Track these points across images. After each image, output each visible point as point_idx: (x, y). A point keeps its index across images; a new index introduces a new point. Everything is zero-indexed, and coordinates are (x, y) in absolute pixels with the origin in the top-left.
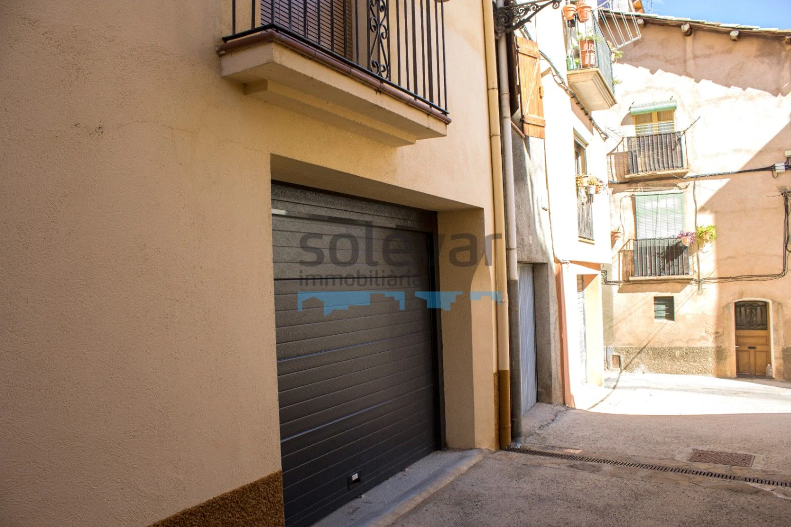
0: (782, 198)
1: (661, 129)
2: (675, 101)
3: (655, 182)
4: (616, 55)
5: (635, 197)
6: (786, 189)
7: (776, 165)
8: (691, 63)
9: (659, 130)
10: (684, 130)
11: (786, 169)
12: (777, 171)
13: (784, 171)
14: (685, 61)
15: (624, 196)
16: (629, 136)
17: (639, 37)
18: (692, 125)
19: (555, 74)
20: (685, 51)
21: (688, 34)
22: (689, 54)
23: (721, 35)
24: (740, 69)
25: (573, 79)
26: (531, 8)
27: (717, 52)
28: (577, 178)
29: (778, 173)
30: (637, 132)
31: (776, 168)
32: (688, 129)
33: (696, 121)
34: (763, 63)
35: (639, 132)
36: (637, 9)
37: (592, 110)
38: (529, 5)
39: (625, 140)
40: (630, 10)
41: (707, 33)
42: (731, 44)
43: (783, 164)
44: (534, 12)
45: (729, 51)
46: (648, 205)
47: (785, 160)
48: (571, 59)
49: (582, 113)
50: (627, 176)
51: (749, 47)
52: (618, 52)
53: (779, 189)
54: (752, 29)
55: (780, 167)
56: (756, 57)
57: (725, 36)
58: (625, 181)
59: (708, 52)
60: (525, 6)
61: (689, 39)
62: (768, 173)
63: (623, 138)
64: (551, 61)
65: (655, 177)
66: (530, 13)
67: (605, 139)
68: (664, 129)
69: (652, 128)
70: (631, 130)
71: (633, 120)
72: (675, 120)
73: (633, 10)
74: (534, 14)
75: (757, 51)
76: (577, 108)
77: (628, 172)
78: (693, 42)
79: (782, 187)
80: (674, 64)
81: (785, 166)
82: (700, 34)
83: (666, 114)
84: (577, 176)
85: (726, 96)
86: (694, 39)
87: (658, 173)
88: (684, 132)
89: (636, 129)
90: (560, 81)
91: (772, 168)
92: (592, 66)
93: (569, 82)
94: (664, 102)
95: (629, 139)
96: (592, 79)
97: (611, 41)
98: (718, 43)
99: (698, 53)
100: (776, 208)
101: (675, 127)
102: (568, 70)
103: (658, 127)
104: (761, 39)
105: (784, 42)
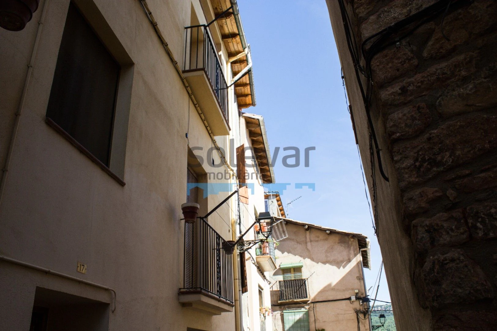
0: (355, 314)
1: (296, 277)
2: (302, 263)
3: (293, 305)
4: (276, 244)
5: (283, 314)
6: (357, 310)
7: (352, 297)
8: (309, 244)
9: (294, 278)
10: (307, 278)
11: (356, 299)
12: (352, 300)
13: (355, 300)
14: (306, 243)
15: (278, 313)
16: (280, 280)
17: (287, 236)
18: (311, 276)
19: (252, 260)
20: (306, 237)
21: (307, 230)
22: (308, 240)
23: (322, 231)
24: (332, 248)
25: (259, 260)
26: (252, 243)
27: (321, 240)
28: (260, 309)
29: (352, 301)
30: (283, 278)
31: (352, 299)
32: (309, 277)
33: (313, 274)
34: (342, 246)
35: (284, 278)
36: (282, 215)
37: (265, 272)
38: (251, 241)
39: (278, 282)
40: (279, 216)
41: (316, 230)
42: (327, 236)
43: (354, 297)
44: (253, 244)
45: (326, 239)
46: (290, 318)
47: (355, 295)
48: (257, 250)
49: (261, 274)
50: (279, 302)
51: (335, 238)
52: (277, 243)
53: (354, 309)
54: (336, 230)
55: (353, 298)
56: (339, 243)
57: (324, 232)
58: (278, 304)
59: (317, 239)
60: (249, 242)
61: (308, 232)
62: (348, 301)
63: (277, 281)
64: (251, 254)
65: (294, 303)
66: (251, 245)
67: (269, 284)
68: (297, 277)
69: (291, 276)
70: (280, 278)
71: (281, 272)
72: (302, 273)
73: (280, 215)
74: (253, 246)
75: (339, 240)
76: (260, 272)
77: (280, 300)
78: (310, 234)
79: (355, 308)
80: (301, 244)
81: (356, 298)
82: (313, 230)
83: (298, 269)
84: (260, 308)
85: (326, 262)
86: (310, 232)
87: (295, 300)
88: (307, 279)
89: (283, 277)
90: (254, 262)
91: (349, 299)
92: (267, 254)
93: (257, 261)
94: (297, 263)
95: (280, 282)
96: (268, 260)
97: (274, 238)
98: (321, 236)
99: (312, 239)
100: (353, 320)
101: (303, 276)
102: (256, 255)
103: (294, 276)
104: (340, 235)
105: (350, 237)
